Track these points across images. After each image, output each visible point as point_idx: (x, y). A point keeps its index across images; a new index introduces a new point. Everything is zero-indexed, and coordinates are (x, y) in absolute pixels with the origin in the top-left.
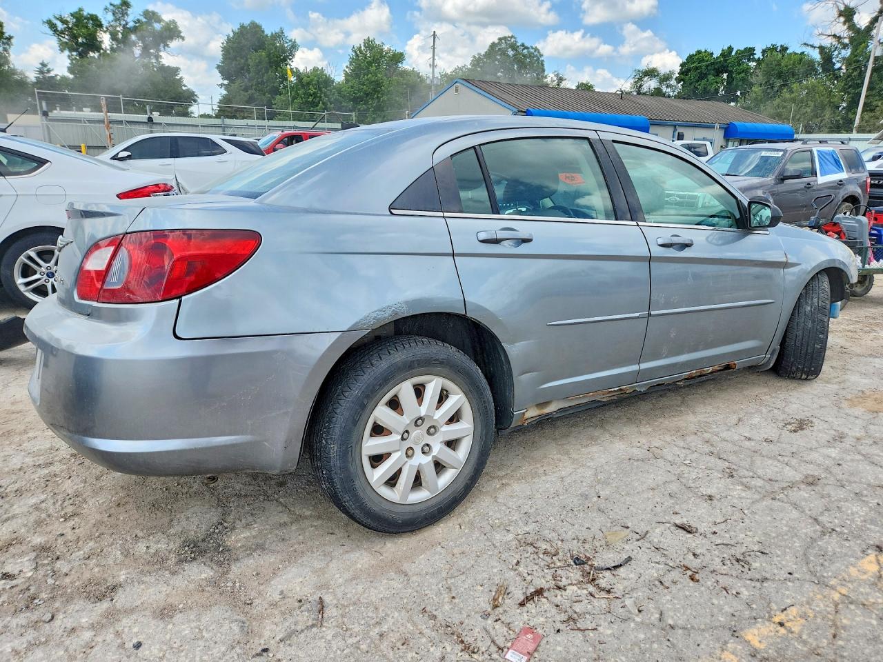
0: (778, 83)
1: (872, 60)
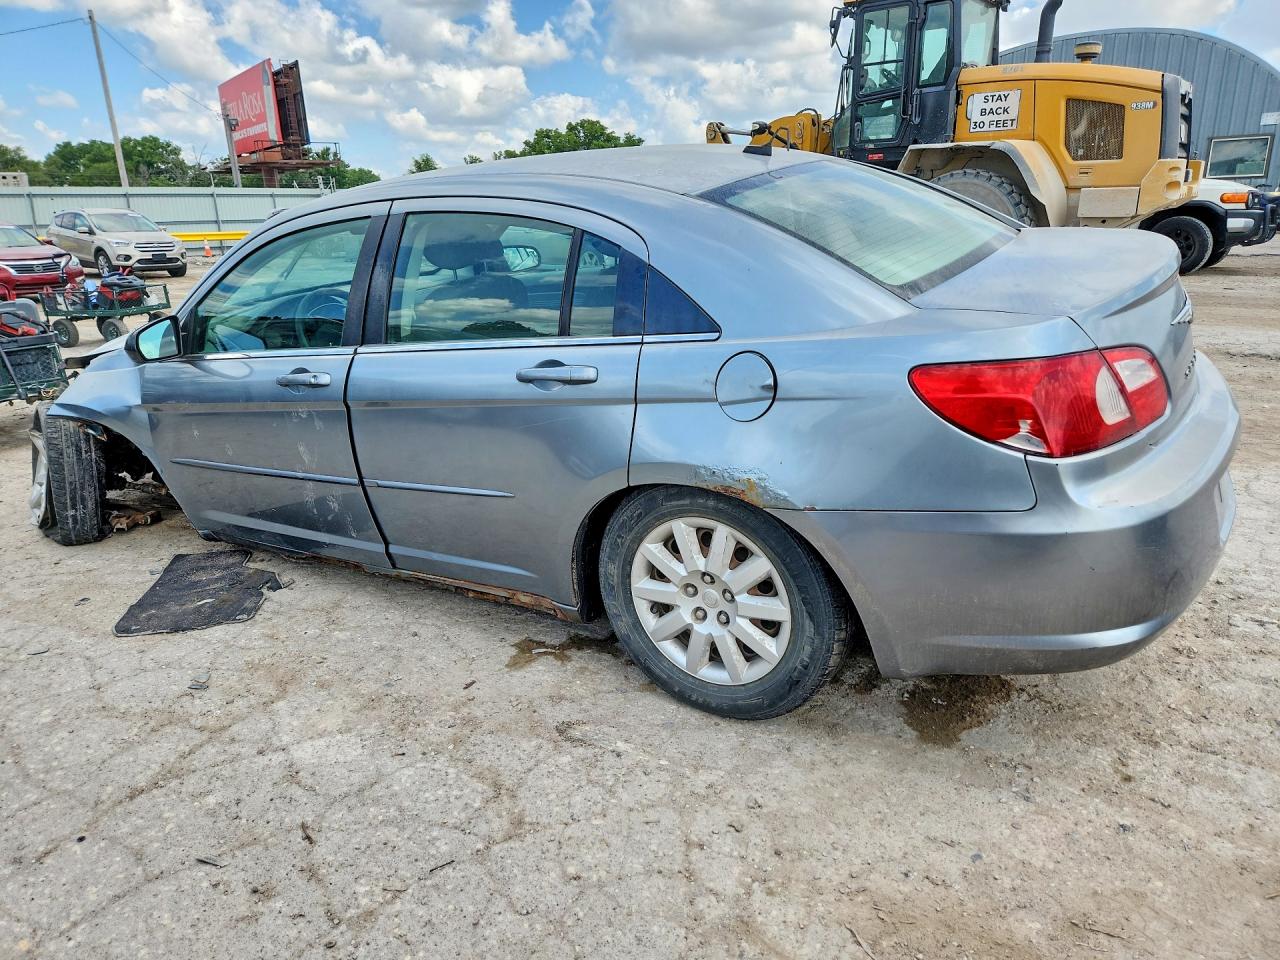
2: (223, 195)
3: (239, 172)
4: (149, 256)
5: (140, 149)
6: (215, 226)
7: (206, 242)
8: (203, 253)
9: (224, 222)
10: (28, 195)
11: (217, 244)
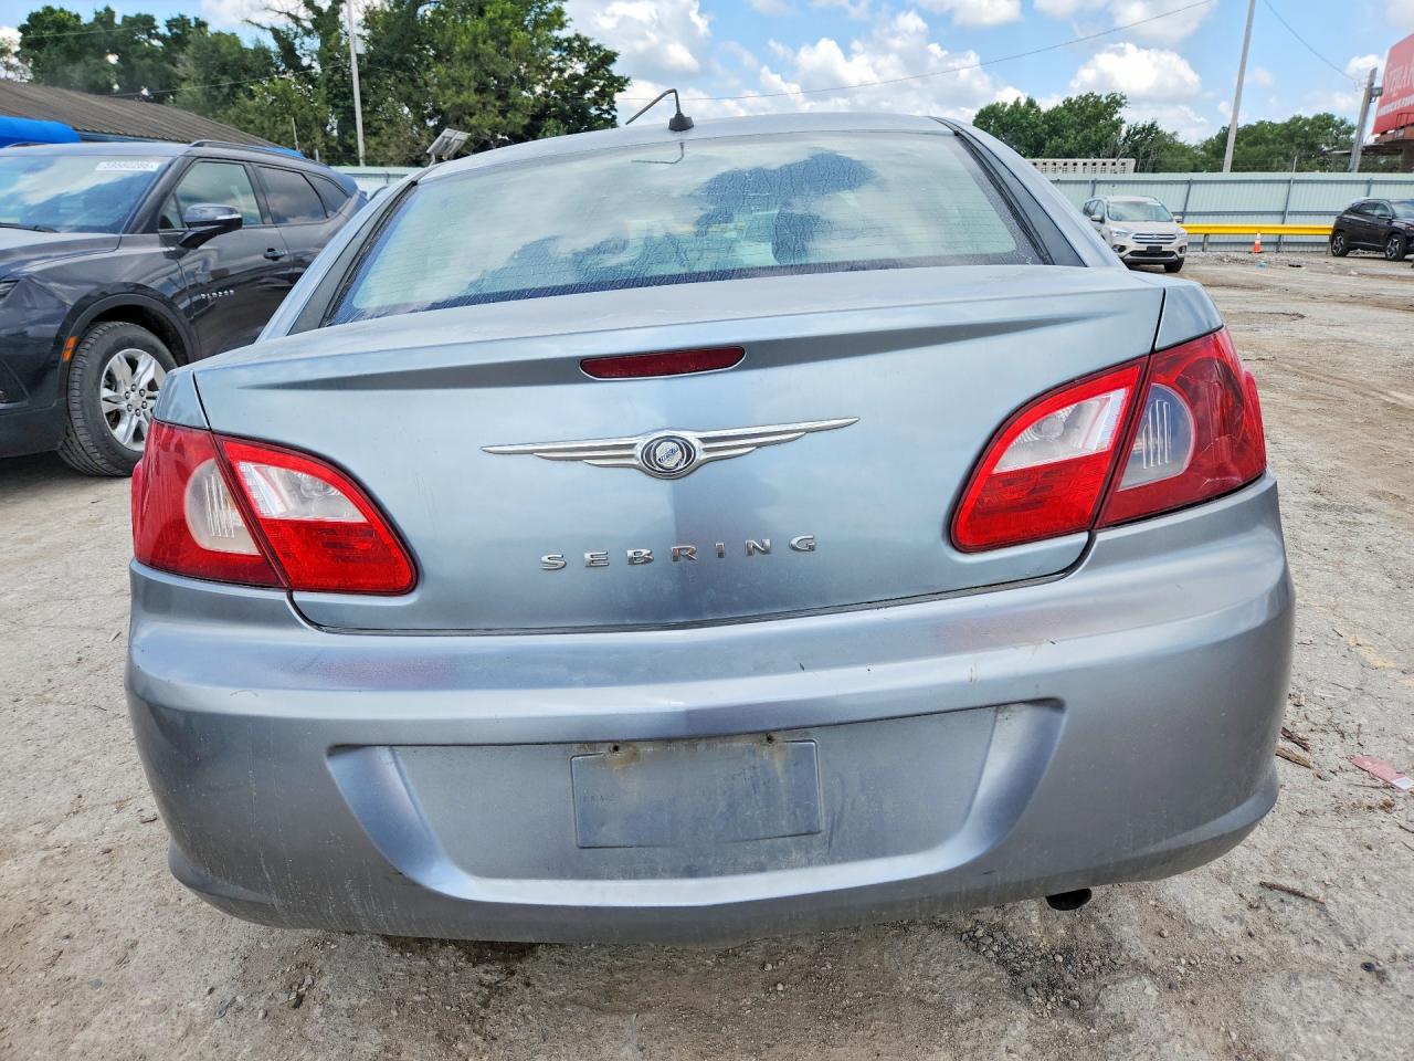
0: (226, 82)
1: (354, 59)
2: (1302, 182)
3: (1360, 153)
4: (1143, 248)
5: (1307, 129)
6: (1279, 218)
7: (1259, 236)
8: (1250, 249)
9: (1291, 213)
10: (1093, 182)
11: (1275, 239)
